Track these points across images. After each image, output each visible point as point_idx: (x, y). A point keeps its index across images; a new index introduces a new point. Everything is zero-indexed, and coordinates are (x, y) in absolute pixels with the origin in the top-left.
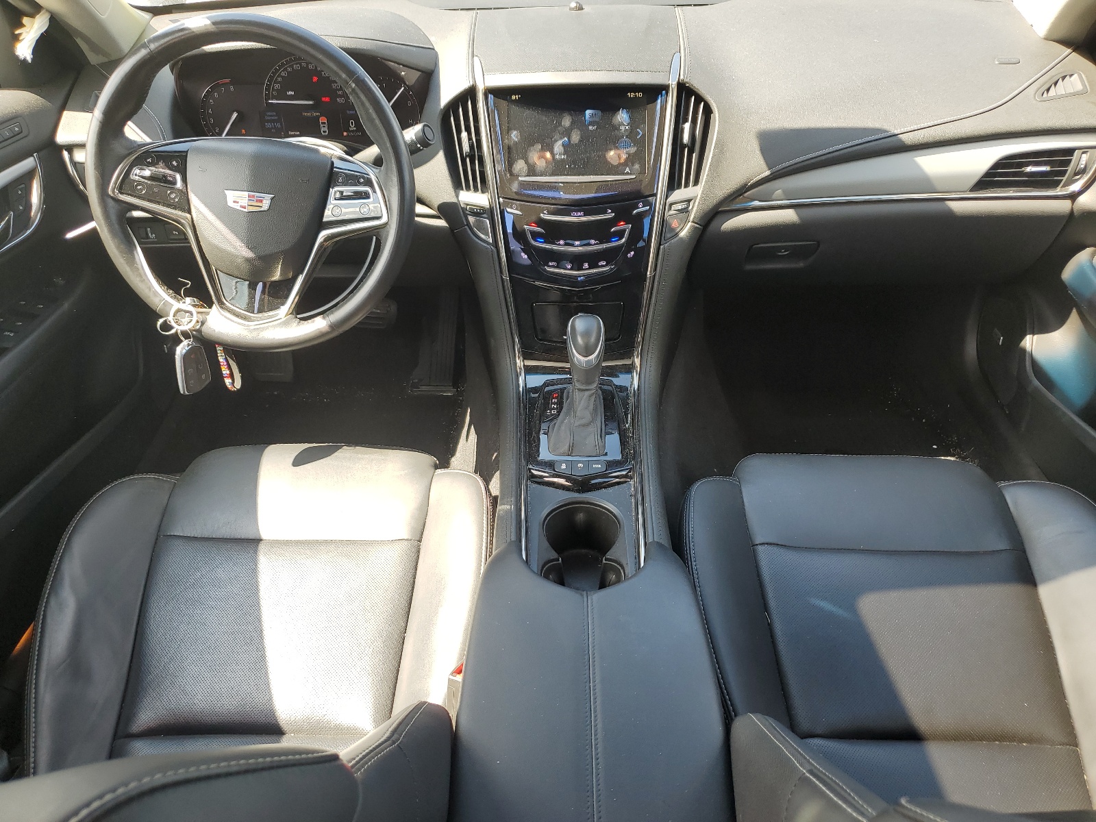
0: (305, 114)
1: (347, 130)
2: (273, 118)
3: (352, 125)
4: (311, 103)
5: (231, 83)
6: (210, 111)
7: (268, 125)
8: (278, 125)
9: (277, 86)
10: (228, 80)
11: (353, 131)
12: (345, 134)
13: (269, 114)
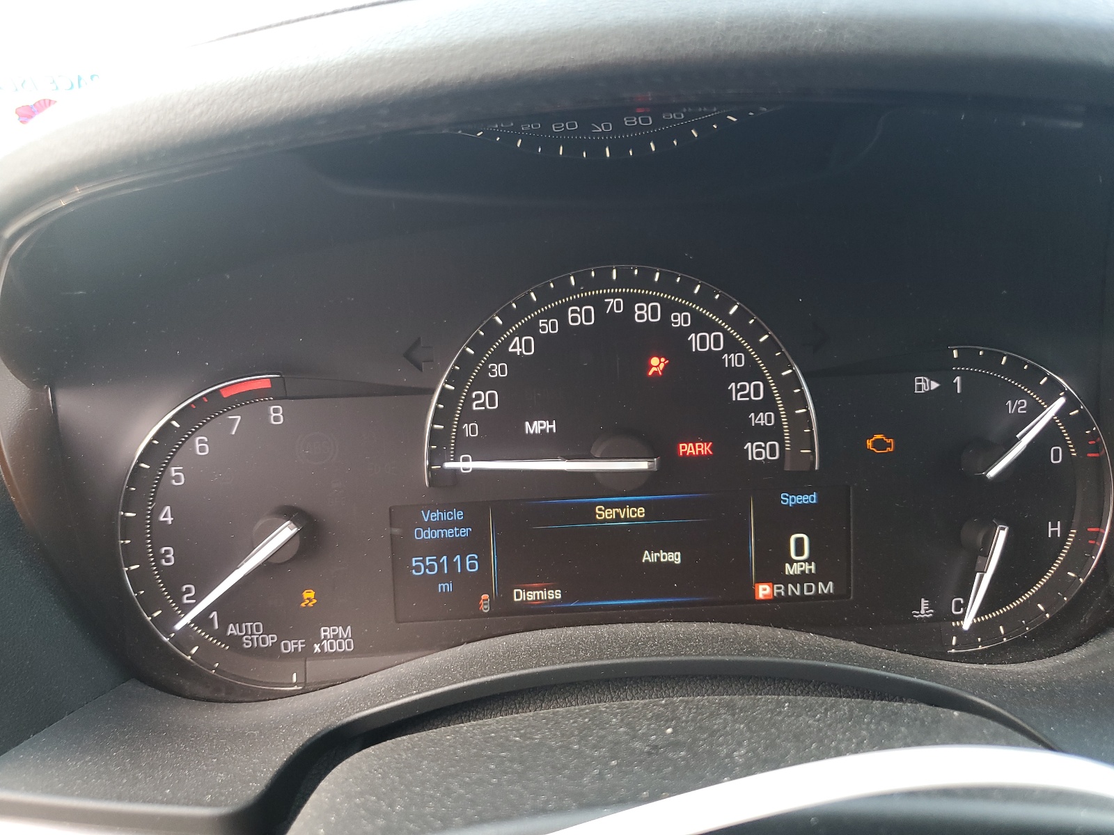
0: (609, 514)
1: (775, 576)
2: (449, 533)
3: (799, 551)
4: (643, 465)
5: (278, 394)
6: (166, 516)
7: (421, 566)
8: (471, 563)
9: (484, 400)
10: (262, 381)
11: (796, 579)
12: (763, 591)
13: (435, 516)
